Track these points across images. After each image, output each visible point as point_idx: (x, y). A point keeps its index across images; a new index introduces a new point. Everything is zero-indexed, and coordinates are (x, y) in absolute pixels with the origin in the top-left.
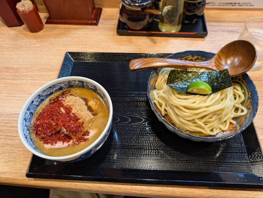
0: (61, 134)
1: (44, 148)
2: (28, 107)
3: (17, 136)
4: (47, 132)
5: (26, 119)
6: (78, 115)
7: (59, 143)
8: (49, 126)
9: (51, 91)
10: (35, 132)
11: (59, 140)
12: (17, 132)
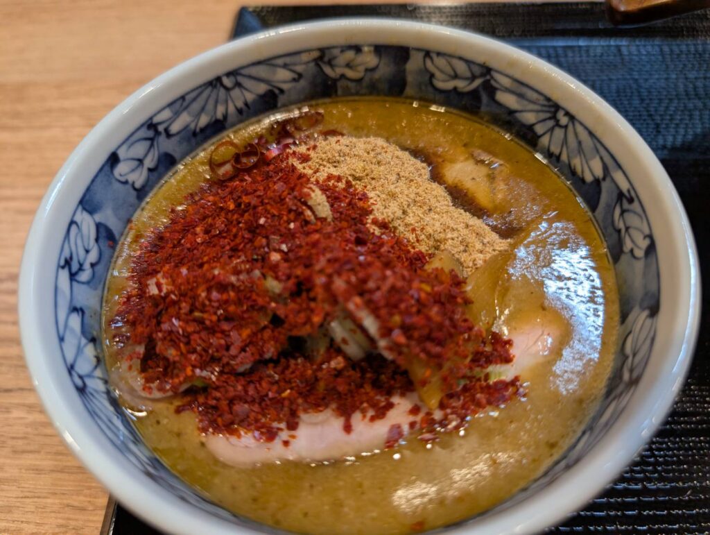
0: (319, 359)
1: (216, 461)
2: (88, 189)
3: (22, 389)
4: (228, 348)
5: (75, 267)
6: (412, 237)
7: (316, 424)
8: (239, 302)
9: (216, 107)
10: (141, 349)
11: (312, 399)
12: (20, 365)
